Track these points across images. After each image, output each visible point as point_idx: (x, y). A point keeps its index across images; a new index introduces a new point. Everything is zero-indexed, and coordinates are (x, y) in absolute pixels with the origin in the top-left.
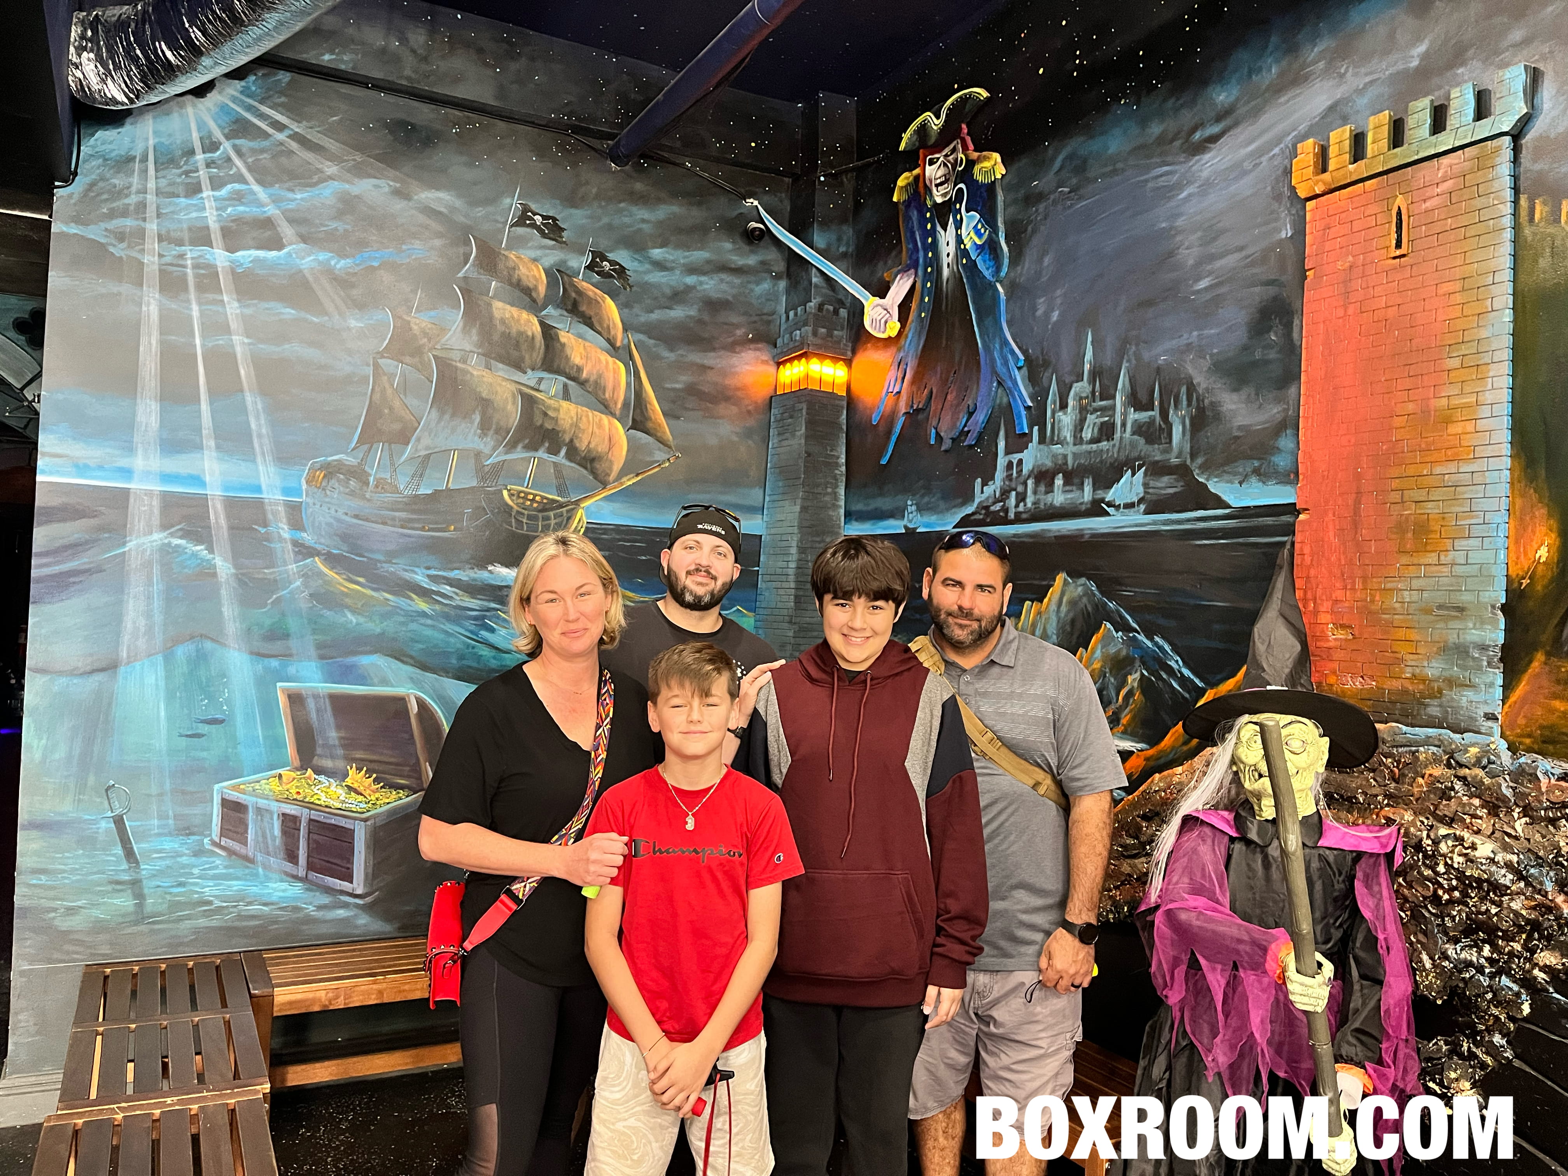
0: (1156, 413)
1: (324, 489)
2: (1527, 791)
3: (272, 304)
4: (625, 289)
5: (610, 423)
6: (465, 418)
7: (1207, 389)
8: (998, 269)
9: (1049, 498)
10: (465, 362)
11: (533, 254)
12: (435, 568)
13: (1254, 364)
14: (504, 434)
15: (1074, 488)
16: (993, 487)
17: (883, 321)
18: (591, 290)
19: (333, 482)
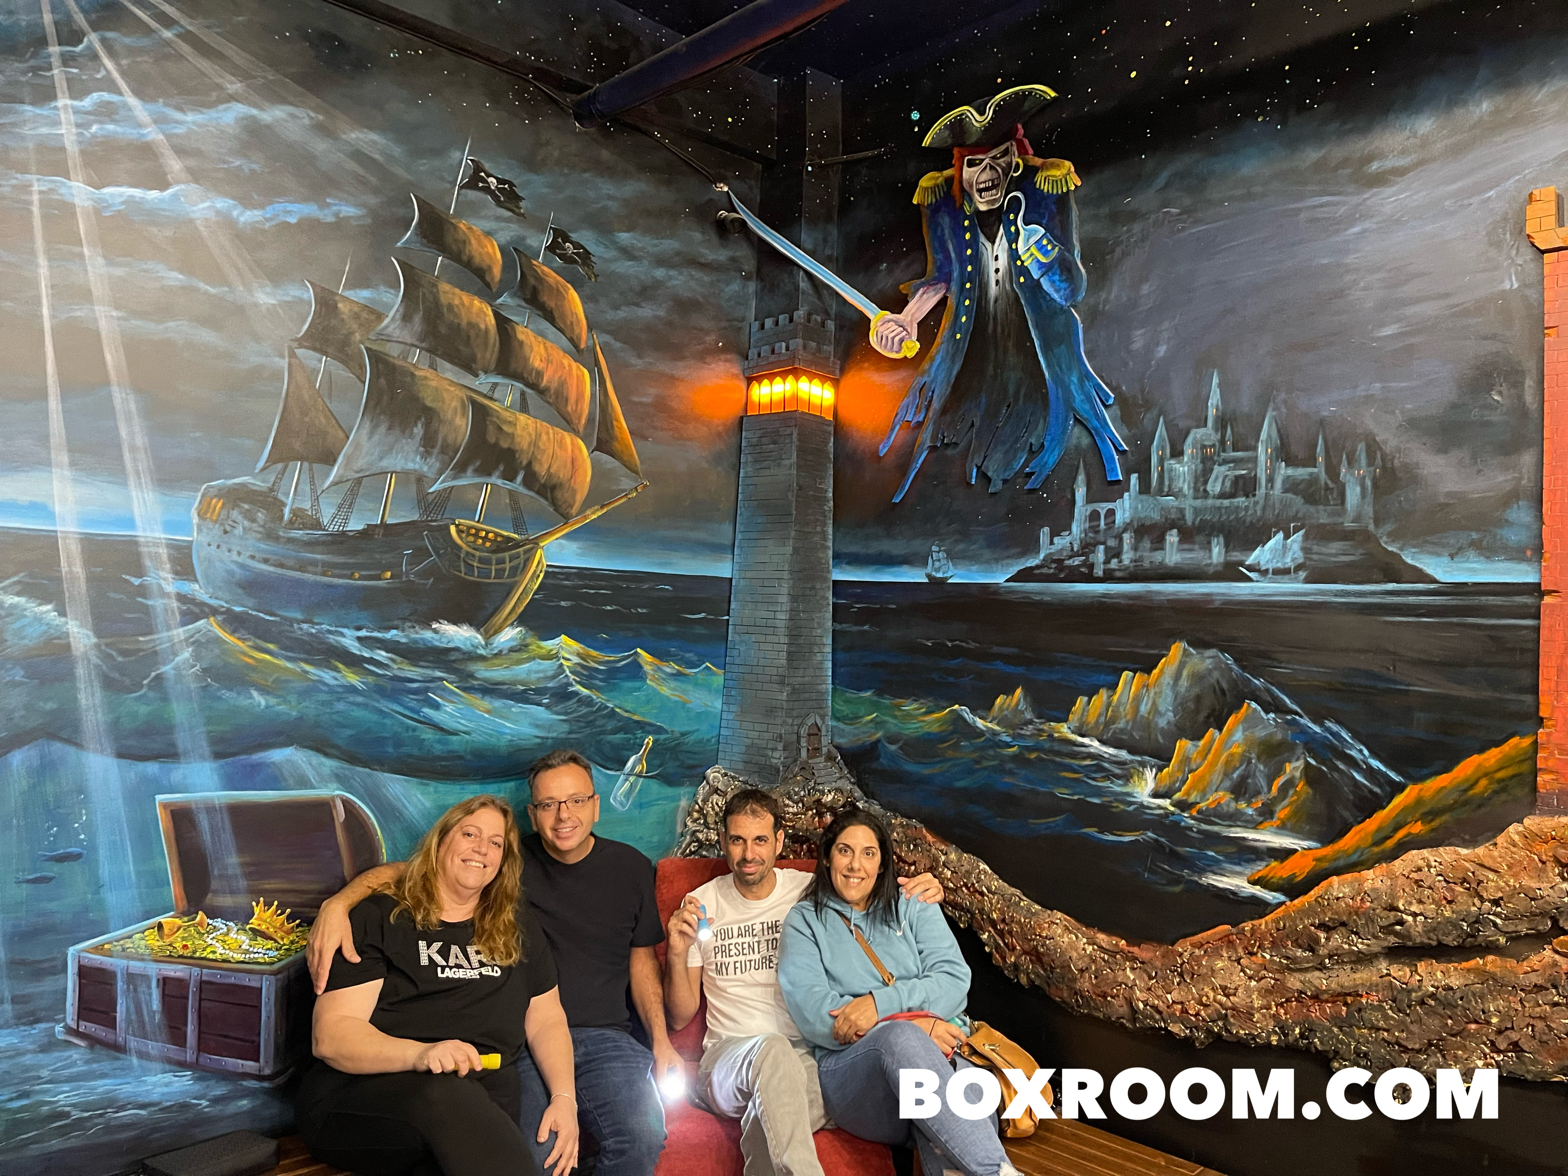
0: (1320, 470)
1: (222, 524)
4: (590, 279)
5: (572, 442)
6: (403, 432)
8: (1074, 293)
9: (1158, 556)
10: (405, 359)
12: (368, 628)
14: (451, 453)
15: (1196, 547)
16: (1068, 539)
17: (897, 339)
18: (553, 277)
19: (235, 514)
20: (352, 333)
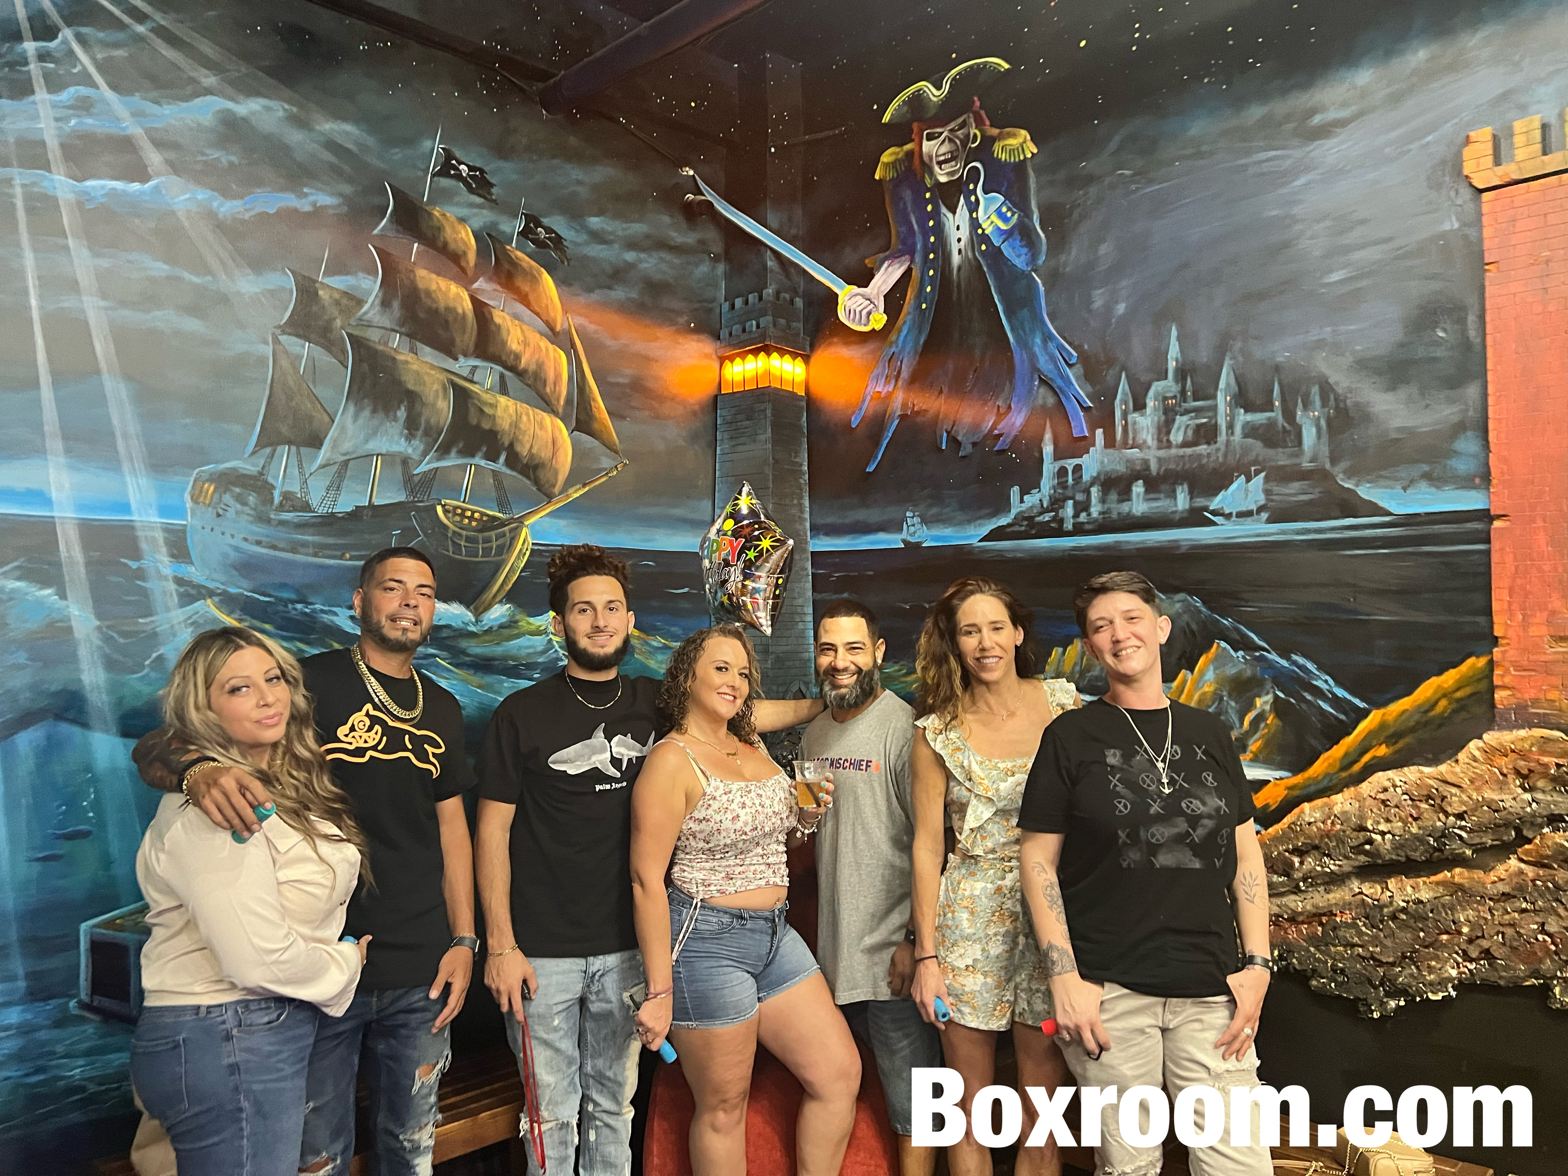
0: (1277, 414)
1: (215, 508)
3: (134, 256)
4: (563, 262)
5: (553, 423)
6: (387, 415)
7: (1350, 390)
8: (1034, 257)
9: (1125, 507)
10: (386, 344)
11: (464, 212)
15: (1162, 496)
16: (1038, 496)
17: (864, 313)
18: (526, 262)
19: (227, 497)
20: (335, 319)
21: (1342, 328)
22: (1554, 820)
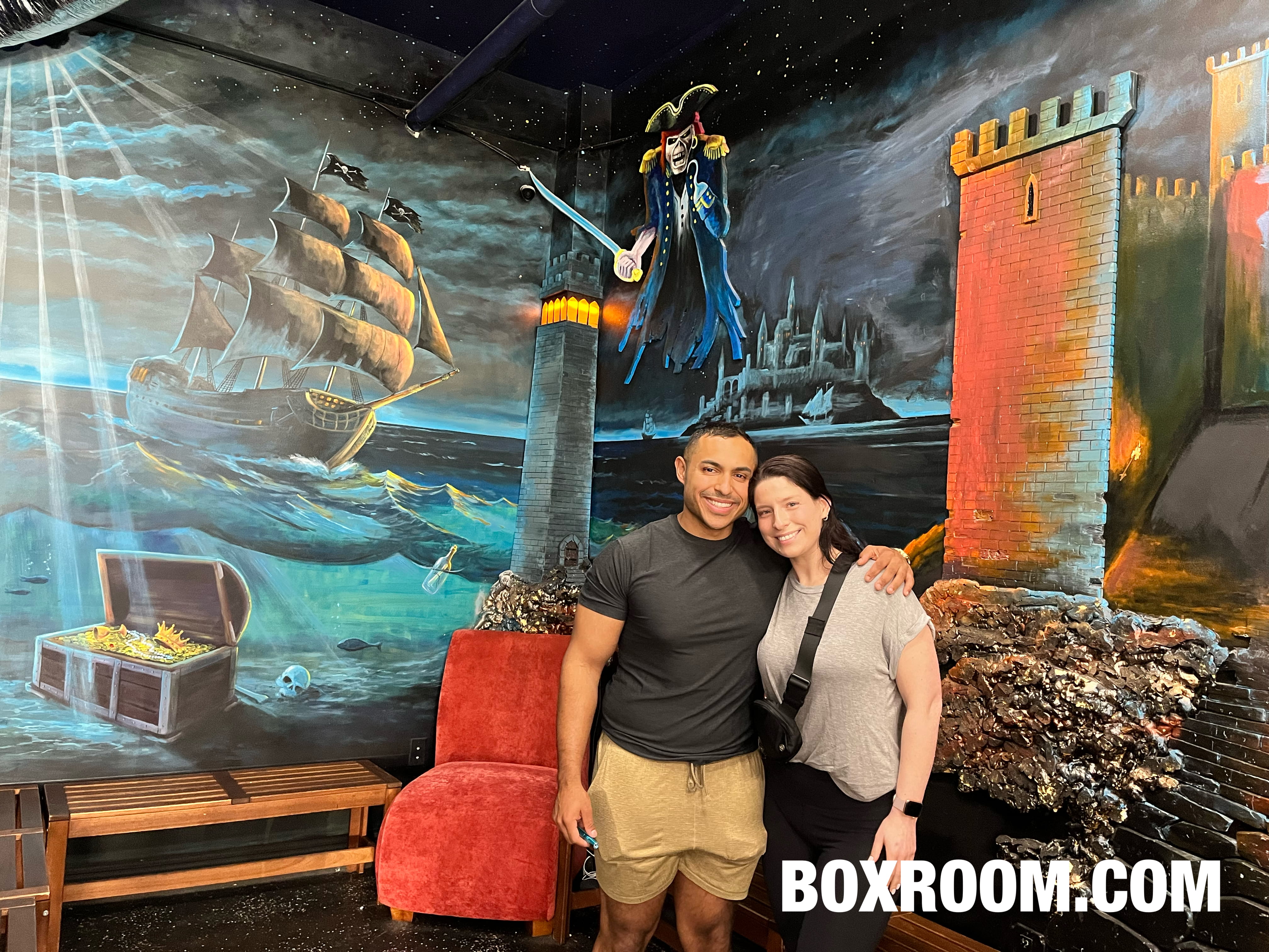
0: (842, 344)
1: (147, 384)
2: (1124, 639)
3: (107, 224)
4: (417, 232)
5: (400, 341)
6: (275, 330)
7: (883, 326)
8: (722, 228)
9: (758, 412)
10: (277, 284)
11: (341, 197)
12: (244, 456)
13: (920, 305)
14: (308, 346)
15: (778, 403)
16: (714, 402)
17: (629, 268)
18: (387, 230)
19: (155, 378)
20: (240, 267)
21: (882, 279)
22: (971, 648)
